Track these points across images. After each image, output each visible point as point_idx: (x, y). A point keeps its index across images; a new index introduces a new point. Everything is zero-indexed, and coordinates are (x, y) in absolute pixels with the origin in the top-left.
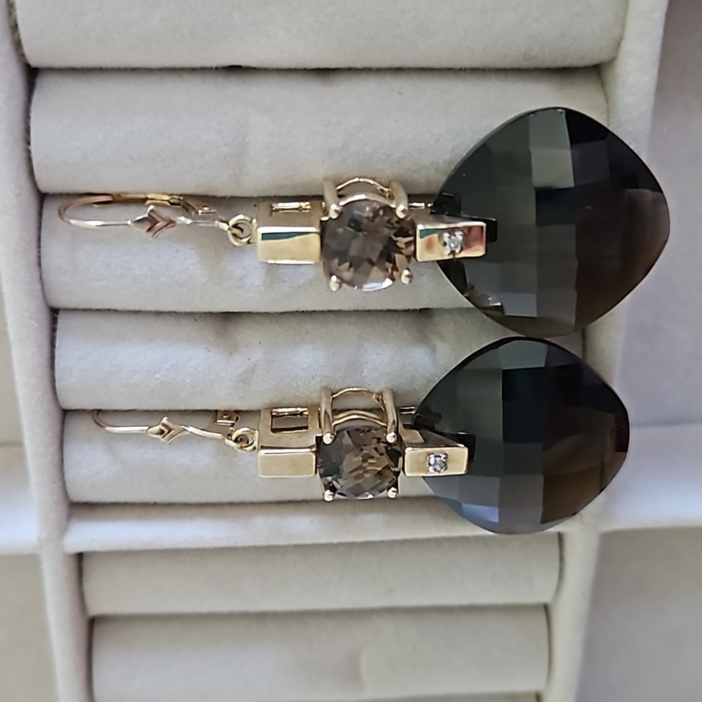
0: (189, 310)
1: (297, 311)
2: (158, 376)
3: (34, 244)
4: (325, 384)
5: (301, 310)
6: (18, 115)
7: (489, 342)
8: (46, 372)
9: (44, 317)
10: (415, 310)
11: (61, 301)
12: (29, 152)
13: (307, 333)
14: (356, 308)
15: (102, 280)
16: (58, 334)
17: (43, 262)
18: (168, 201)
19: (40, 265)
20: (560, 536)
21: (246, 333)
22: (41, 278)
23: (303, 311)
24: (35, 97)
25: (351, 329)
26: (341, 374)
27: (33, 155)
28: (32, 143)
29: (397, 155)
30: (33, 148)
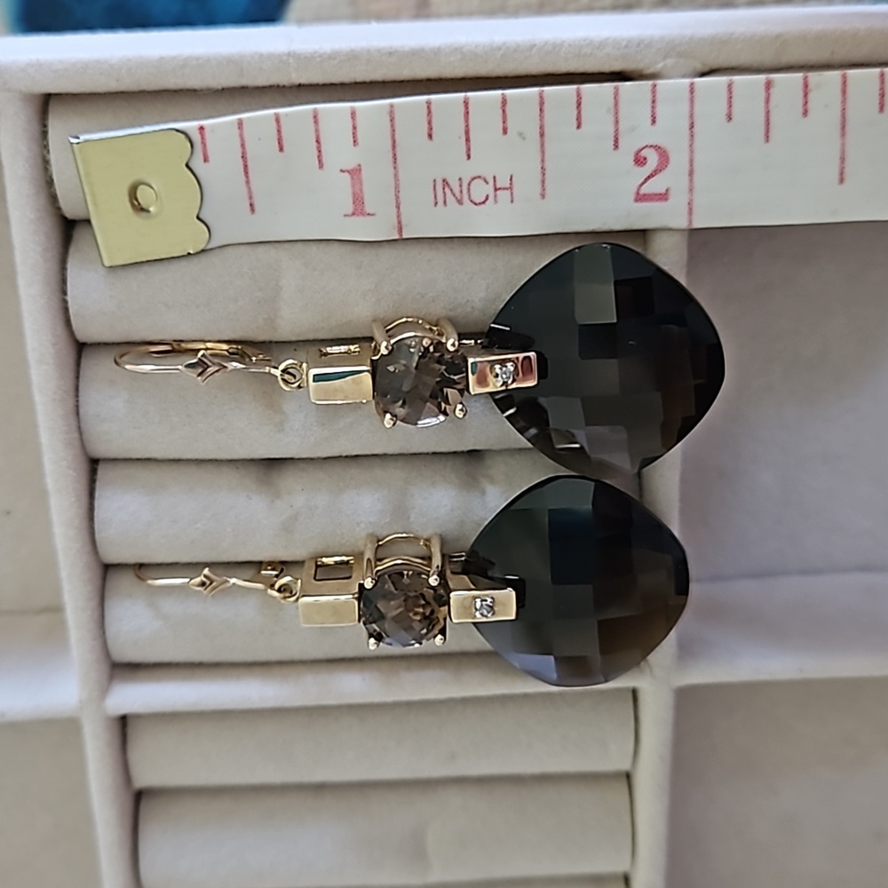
0: (229, 457)
1: (341, 457)
2: (199, 525)
3: (72, 393)
4: (370, 531)
5: (344, 454)
6: (54, 266)
7: (539, 478)
8: (85, 523)
9: (83, 468)
10: (462, 452)
11: (100, 450)
12: (65, 302)
13: (352, 479)
14: (400, 452)
15: (140, 428)
16: (98, 484)
17: (81, 411)
18: (227, 351)
19: (78, 413)
20: (634, 692)
21: (289, 480)
22: (79, 428)
23: (346, 457)
24: (72, 250)
25: (396, 474)
26: (387, 520)
27: (70, 304)
28: (69, 293)
29: (431, 294)
30: (69, 298)
